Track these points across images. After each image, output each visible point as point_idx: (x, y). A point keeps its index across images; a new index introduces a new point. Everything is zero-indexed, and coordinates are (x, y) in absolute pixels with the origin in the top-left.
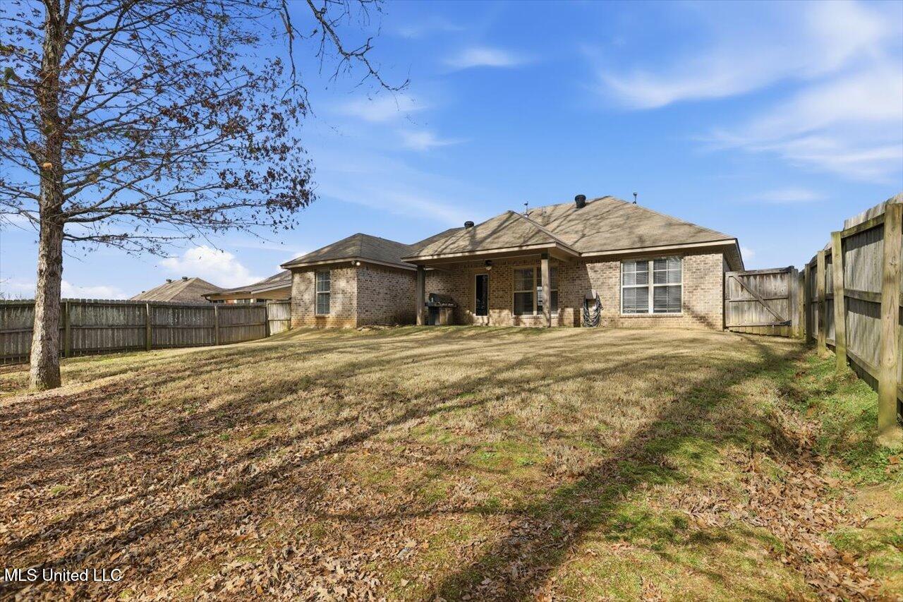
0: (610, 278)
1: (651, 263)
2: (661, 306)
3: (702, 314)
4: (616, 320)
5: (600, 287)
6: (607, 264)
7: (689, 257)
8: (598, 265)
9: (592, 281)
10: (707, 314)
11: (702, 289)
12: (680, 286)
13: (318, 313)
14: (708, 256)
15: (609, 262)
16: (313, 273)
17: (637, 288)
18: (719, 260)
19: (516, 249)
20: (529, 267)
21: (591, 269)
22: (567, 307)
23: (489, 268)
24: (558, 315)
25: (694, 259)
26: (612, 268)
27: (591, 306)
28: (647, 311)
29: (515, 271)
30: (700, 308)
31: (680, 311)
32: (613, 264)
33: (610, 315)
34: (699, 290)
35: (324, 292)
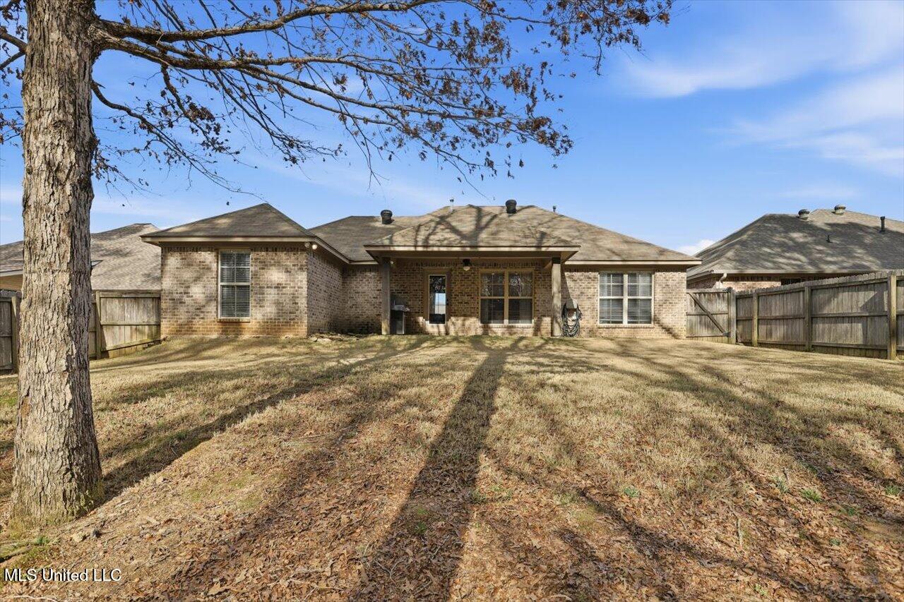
0: (589, 288)
1: (626, 277)
2: (633, 317)
3: (670, 326)
4: (594, 330)
5: (578, 297)
6: (586, 274)
7: (660, 273)
8: (577, 275)
9: (570, 291)
10: (674, 326)
11: (670, 303)
12: (650, 300)
13: (222, 315)
14: (675, 273)
15: (588, 272)
16: (214, 254)
17: (613, 300)
18: (683, 278)
19: (533, 249)
20: (500, 271)
21: (569, 277)
22: (544, 316)
23: (467, 269)
24: (533, 325)
25: (664, 276)
26: (590, 278)
27: (570, 316)
28: (621, 322)
29: (482, 275)
30: (667, 320)
31: (650, 323)
32: (592, 274)
33: (589, 325)
34: (668, 304)
35: (235, 284)
